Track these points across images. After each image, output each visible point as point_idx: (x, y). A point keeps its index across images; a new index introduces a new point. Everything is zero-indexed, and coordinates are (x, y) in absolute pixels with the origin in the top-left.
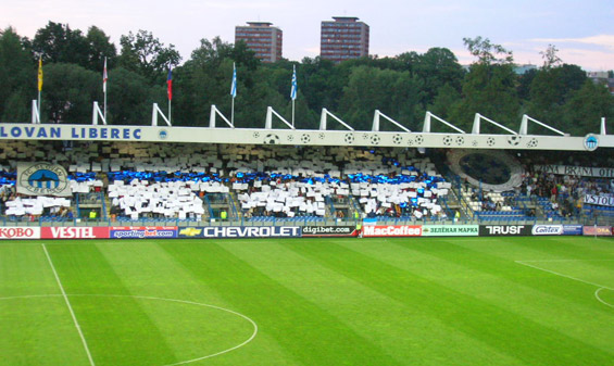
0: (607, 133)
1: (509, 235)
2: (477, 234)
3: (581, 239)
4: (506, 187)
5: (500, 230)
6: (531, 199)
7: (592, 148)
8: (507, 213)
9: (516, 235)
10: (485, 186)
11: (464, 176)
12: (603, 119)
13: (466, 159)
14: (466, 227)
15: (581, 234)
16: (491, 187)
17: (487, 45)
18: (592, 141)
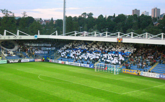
0: (40, 34)
1: (15, 63)
2: (6, 63)
3: (34, 63)
4: (14, 50)
5: (13, 61)
6: (21, 53)
7: (36, 38)
8: (14, 57)
9: (17, 62)
10: (8, 50)
11: (2, 47)
12: (39, 31)
13: (2, 42)
14: (3, 61)
15: (34, 61)
16: (10, 50)
17: (7, 11)
18: (36, 37)
